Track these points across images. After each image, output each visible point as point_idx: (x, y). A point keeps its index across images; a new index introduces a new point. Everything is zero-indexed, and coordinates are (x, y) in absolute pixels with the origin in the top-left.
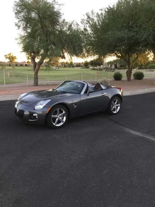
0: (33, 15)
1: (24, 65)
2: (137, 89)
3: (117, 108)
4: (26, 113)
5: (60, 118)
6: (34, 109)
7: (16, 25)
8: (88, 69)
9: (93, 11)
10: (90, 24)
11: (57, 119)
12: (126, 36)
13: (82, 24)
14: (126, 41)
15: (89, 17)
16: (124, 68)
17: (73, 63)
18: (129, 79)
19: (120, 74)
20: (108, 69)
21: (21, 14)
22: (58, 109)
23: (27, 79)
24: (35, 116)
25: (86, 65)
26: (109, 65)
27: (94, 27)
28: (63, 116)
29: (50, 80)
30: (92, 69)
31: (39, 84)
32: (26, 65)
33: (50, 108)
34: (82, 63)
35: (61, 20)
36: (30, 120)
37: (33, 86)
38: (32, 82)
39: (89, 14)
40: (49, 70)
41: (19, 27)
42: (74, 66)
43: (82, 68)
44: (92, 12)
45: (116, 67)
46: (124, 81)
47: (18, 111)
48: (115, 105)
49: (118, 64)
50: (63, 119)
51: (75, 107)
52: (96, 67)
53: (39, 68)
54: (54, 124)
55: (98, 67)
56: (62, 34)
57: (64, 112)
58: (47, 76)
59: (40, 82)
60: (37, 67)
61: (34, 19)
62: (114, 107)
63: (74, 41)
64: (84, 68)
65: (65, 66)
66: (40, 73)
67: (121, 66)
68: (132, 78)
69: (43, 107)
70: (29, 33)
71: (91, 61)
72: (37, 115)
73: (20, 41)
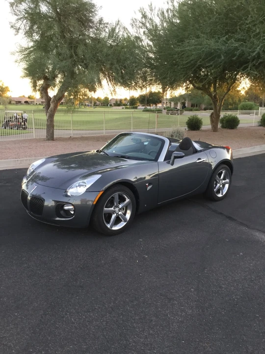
0: (44, 8)
1: (23, 103)
2: (241, 148)
3: (223, 187)
4: (49, 203)
5: (120, 213)
6: (67, 196)
7: (12, 27)
8: (136, 110)
9: (151, 4)
10: (147, 27)
11: (114, 216)
12: (223, 48)
13: (133, 28)
14: (223, 58)
15: (144, 16)
16: (198, 108)
17: (110, 99)
18: (215, 129)
19: (198, 120)
20: (172, 110)
21: (21, 6)
22: (116, 195)
23: (34, 127)
24: (68, 211)
25: (133, 103)
26: (173, 103)
27: (153, 33)
28: (125, 208)
29: (75, 128)
30: (144, 111)
31: (55, 137)
32: (26, 102)
33: (101, 193)
34: (126, 99)
35: (96, 19)
36: (58, 219)
37: (44, 140)
38: (43, 133)
39: (145, 10)
40: (74, 112)
41: (18, 30)
42: (111, 105)
43: (126, 108)
44: (151, 6)
45: (184, 107)
46: (205, 131)
47: (29, 198)
48: (221, 182)
49: (187, 102)
50: (125, 214)
51: (149, 188)
52: (150, 106)
53: (56, 107)
54: (109, 226)
55: (153, 107)
56: (100, 45)
57: (128, 200)
58: (68, 122)
59: (57, 133)
60: (52, 106)
61: (45, 16)
62: (218, 185)
63: (122, 58)
64: (128, 108)
65: (95, 105)
66: (57, 117)
67: (193, 106)
68: (219, 125)
69: (86, 192)
70: (36, 41)
71: (141, 96)
72: (72, 207)
73: (20, 58)
